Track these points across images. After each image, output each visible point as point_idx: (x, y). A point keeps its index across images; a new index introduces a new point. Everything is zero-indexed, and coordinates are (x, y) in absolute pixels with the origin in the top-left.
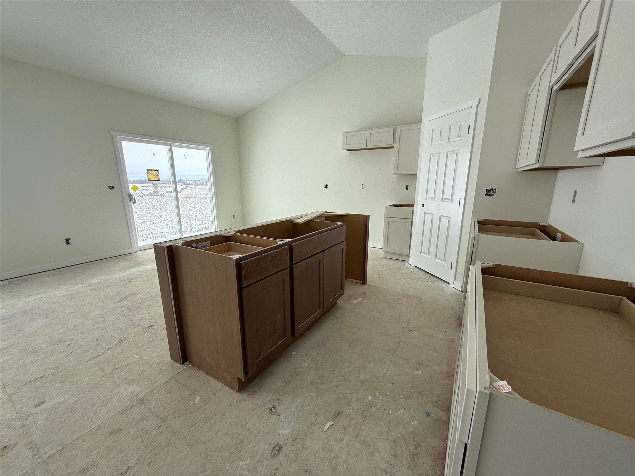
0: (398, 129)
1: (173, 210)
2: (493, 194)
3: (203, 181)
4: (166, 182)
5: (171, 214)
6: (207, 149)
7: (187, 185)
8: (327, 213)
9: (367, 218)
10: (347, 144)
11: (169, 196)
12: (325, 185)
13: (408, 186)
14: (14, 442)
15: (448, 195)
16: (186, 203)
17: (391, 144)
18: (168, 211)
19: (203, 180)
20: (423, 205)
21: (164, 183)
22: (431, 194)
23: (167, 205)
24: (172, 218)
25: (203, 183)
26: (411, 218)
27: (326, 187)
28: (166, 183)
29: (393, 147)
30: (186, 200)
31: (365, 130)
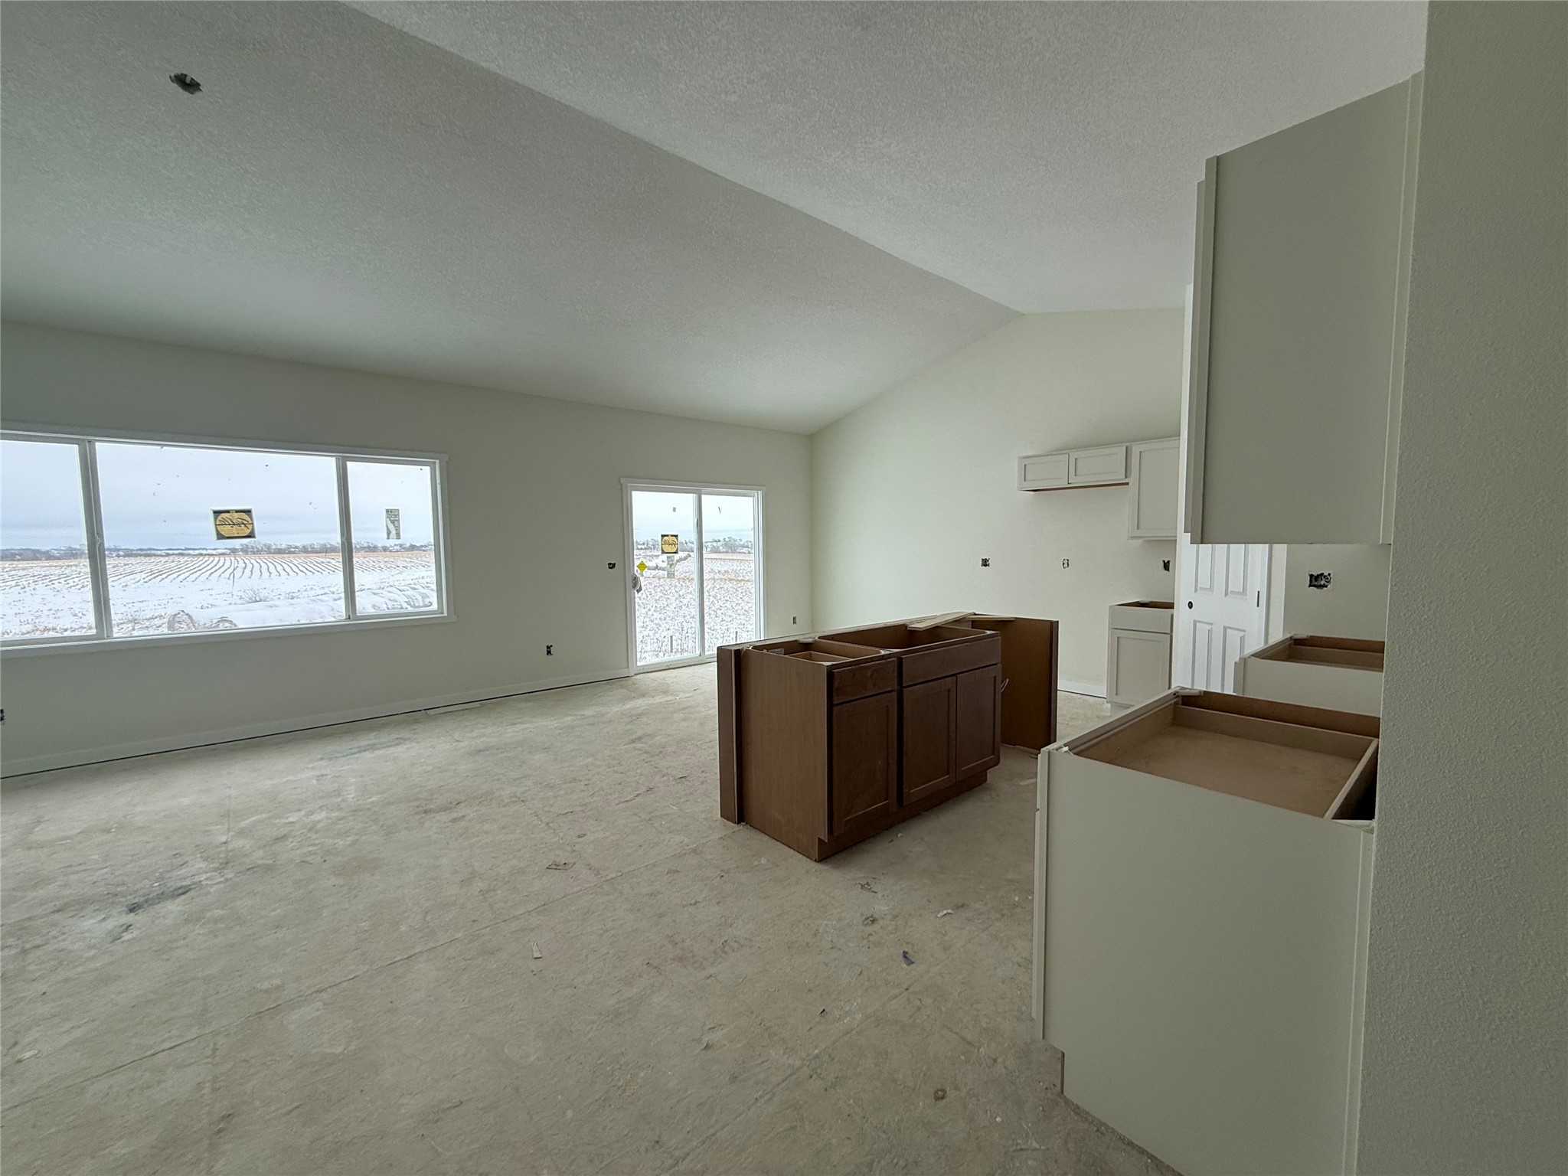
0: (1136, 449)
1: (658, 606)
2: (1326, 584)
3: (719, 543)
4: (645, 546)
5: (654, 613)
6: (756, 494)
7: (687, 553)
8: (975, 614)
9: (1052, 627)
10: (1028, 478)
11: (651, 576)
12: (983, 560)
13: (1168, 562)
14: (572, 861)
15: (1236, 585)
16: (683, 590)
17: (1122, 480)
18: (649, 607)
19: (719, 541)
20: (1190, 605)
21: (641, 549)
22: (1204, 582)
23: (648, 594)
24: (656, 622)
25: (718, 547)
26: (1169, 632)
27: (985, 563)
28: (645, 549)
29: (1127, 484)
30: (684, 585)
31: (1064, 452)
